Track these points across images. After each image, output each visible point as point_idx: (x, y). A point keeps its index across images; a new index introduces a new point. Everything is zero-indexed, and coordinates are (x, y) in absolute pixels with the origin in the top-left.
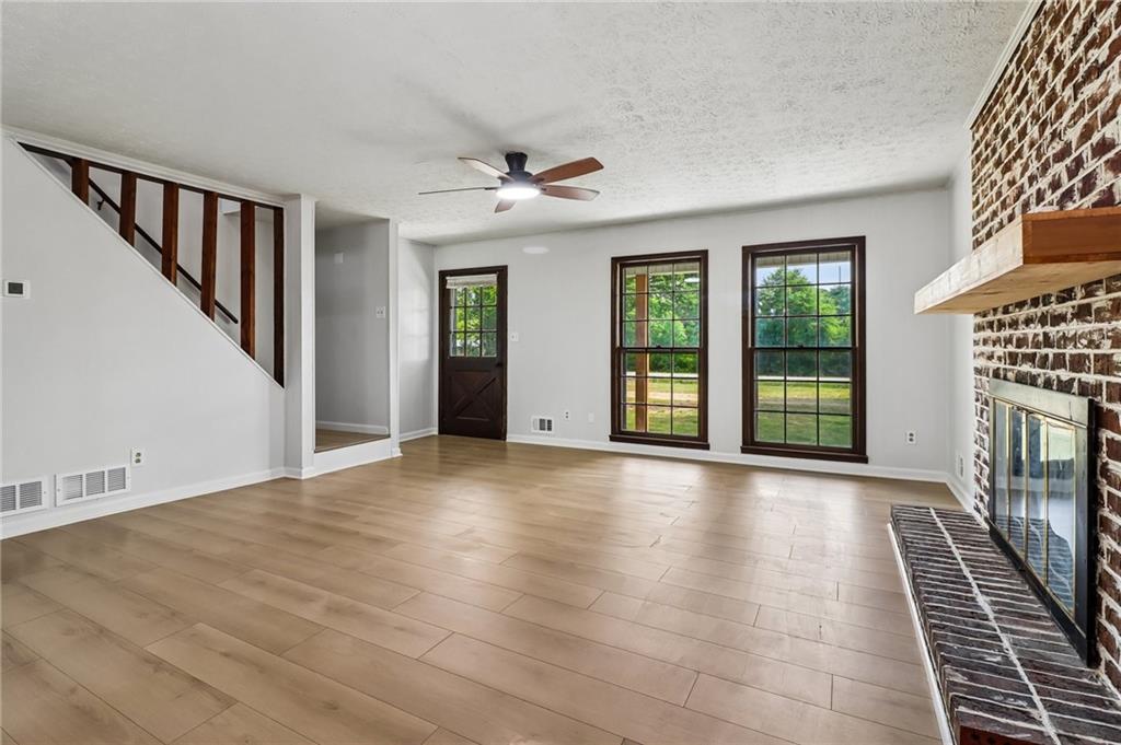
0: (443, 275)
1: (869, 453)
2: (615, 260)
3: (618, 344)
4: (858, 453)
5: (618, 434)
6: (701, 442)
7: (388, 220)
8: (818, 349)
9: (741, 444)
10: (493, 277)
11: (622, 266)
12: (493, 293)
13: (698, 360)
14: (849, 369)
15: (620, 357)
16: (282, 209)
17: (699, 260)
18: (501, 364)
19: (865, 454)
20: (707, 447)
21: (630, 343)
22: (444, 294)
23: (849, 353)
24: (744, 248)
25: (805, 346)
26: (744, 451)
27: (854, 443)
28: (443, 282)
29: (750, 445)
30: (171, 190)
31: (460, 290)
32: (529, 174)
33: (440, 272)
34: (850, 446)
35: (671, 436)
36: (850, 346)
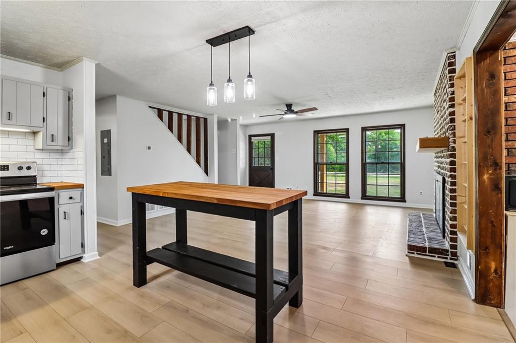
0: (250, 136)
1: (406, 199)
2: (315, 132)
3: (316, 161)
4: (402, 199)
5: (316, 193)
6: (347, 196)
7: (236, 120)
8: (389, 163)
9: (361, 196)
10: (269, 138)
11: (318, 134)
12: (269, 143)
13: (345, 167)
14: (399, 171)
15: (317, 166)
16: (207, 119)
17: (346, 132)
18: (272, 169)
19: (405, 199)
20: (349, 198)
21: (320, 161)
22: (251, 143)
23: (399, 165)
24: (362, 128)
25: (384, 162)
26: (362, 199)
27: (401, 196)
28: (250, 139)
29: (364, 196)
30: (180, 115)
31: (256, 142)
32: (293, 110)
33: (249, 136)
34: (400, 197)
35: (336, 194)
36: (400, 162)
